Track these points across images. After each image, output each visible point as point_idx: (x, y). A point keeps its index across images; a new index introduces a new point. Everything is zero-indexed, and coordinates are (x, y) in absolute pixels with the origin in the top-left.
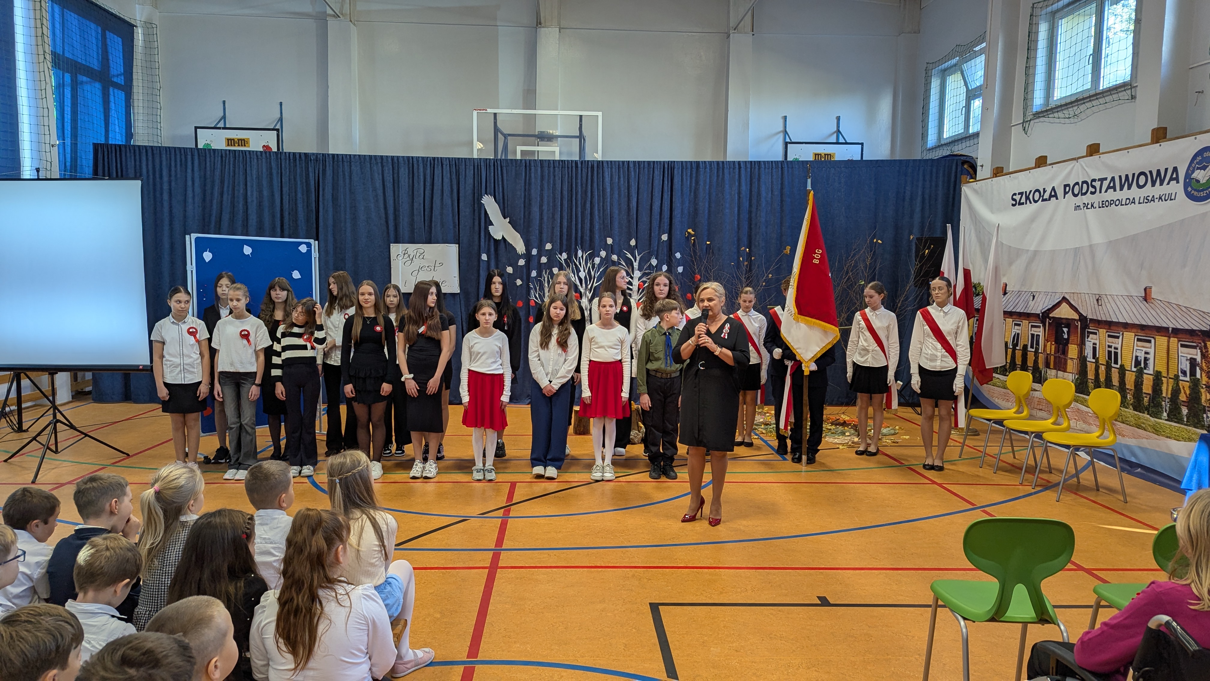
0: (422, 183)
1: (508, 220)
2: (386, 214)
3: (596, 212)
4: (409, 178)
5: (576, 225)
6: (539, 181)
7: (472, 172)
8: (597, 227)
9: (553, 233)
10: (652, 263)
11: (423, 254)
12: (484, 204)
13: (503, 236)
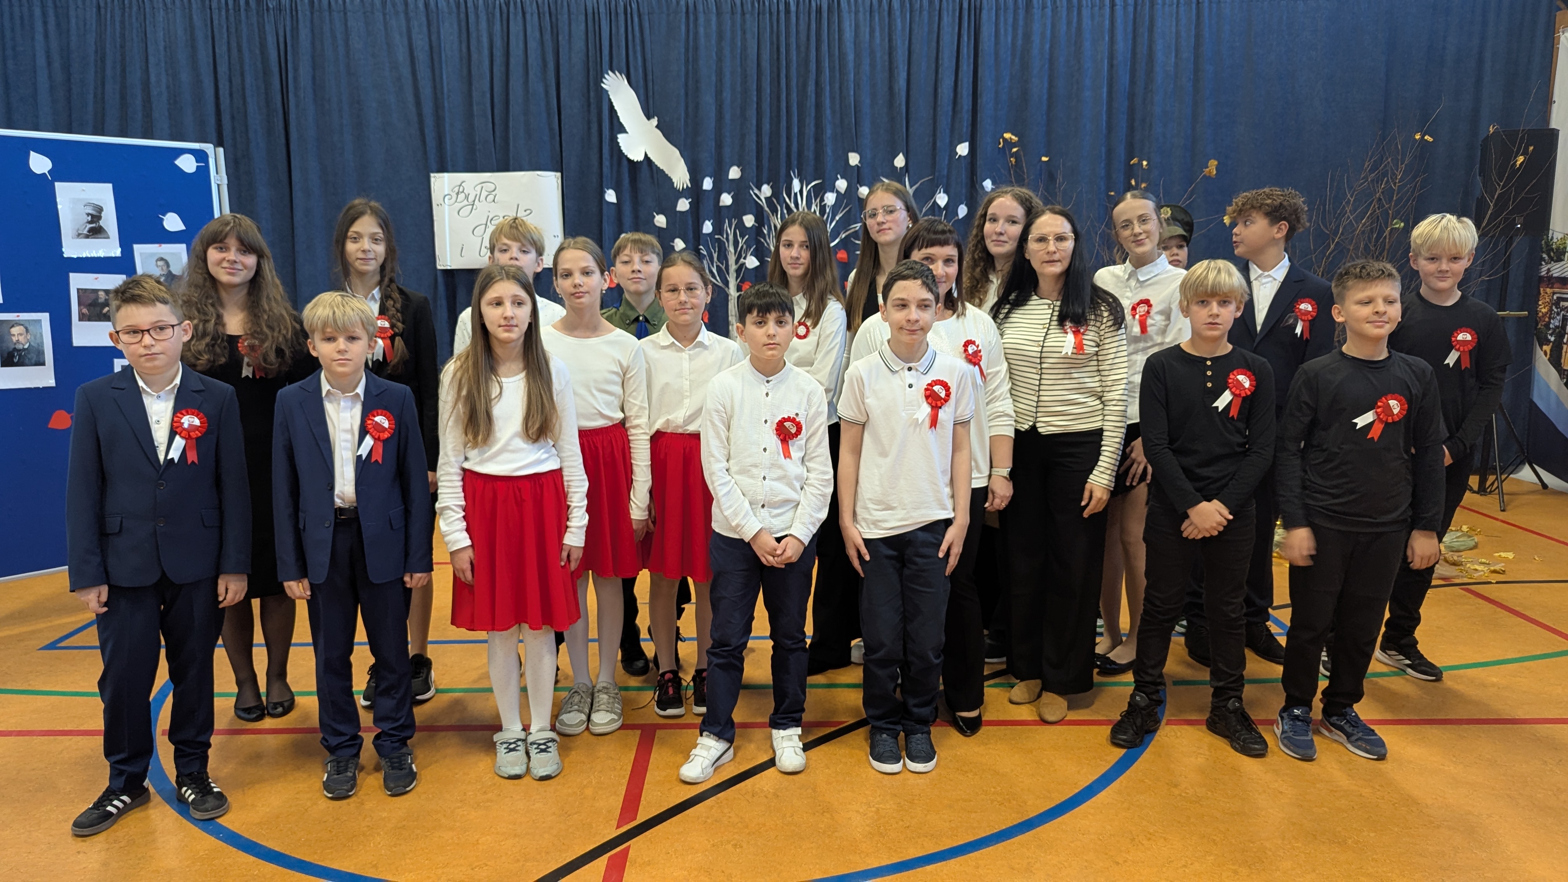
0: (486, 52)
1: (655, 122)
2: (420, 115)
3: (827, 102)
4: (460, 42)
5: (789, 128)
6: (713, 42)
7: (583, 27)
8: (829, 131)
9: (742, 146)
10: (937, 200)
11: (494, 193)
12: (607, 91)
13: (646, 155)
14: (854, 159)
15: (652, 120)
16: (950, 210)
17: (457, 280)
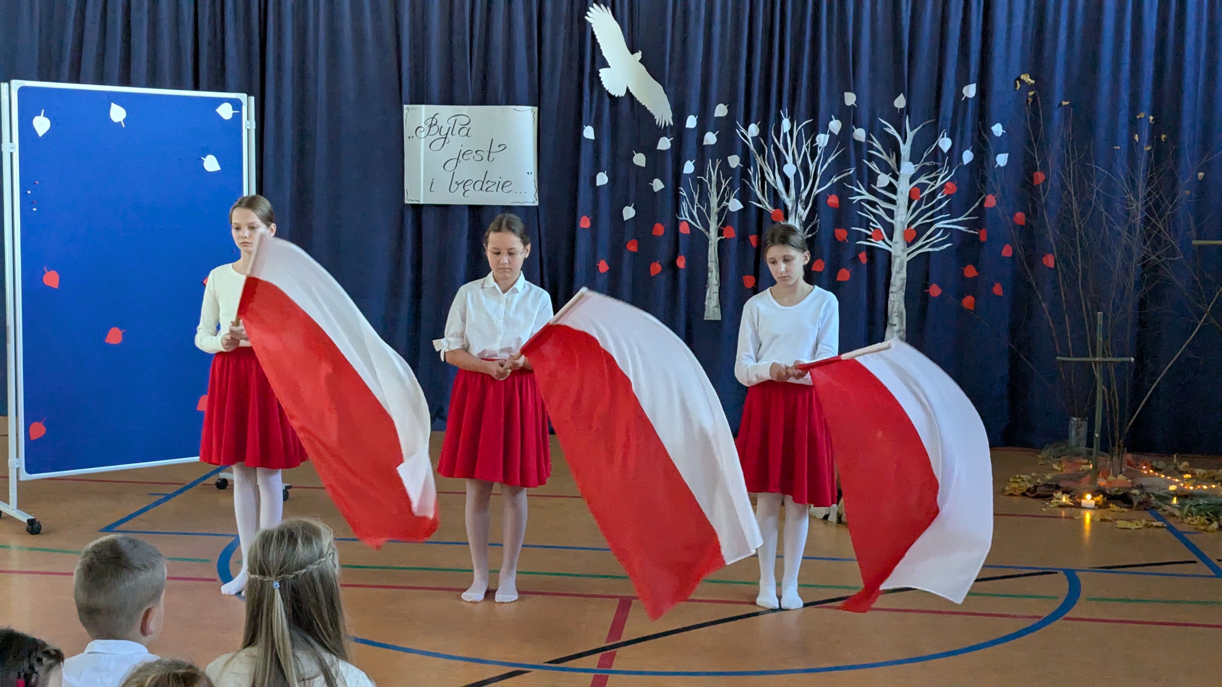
1: (639, 55)
2: (398, 45)
3: (825, 40)
5: (780, 65)
8: (824, 70)
10: (940, 145)
11: (468, 127)
12: (591, 24)
13: (628, 90)
14: (850, 99)
15: (636, 54)
16: (955, 153)
17: (424, 216)
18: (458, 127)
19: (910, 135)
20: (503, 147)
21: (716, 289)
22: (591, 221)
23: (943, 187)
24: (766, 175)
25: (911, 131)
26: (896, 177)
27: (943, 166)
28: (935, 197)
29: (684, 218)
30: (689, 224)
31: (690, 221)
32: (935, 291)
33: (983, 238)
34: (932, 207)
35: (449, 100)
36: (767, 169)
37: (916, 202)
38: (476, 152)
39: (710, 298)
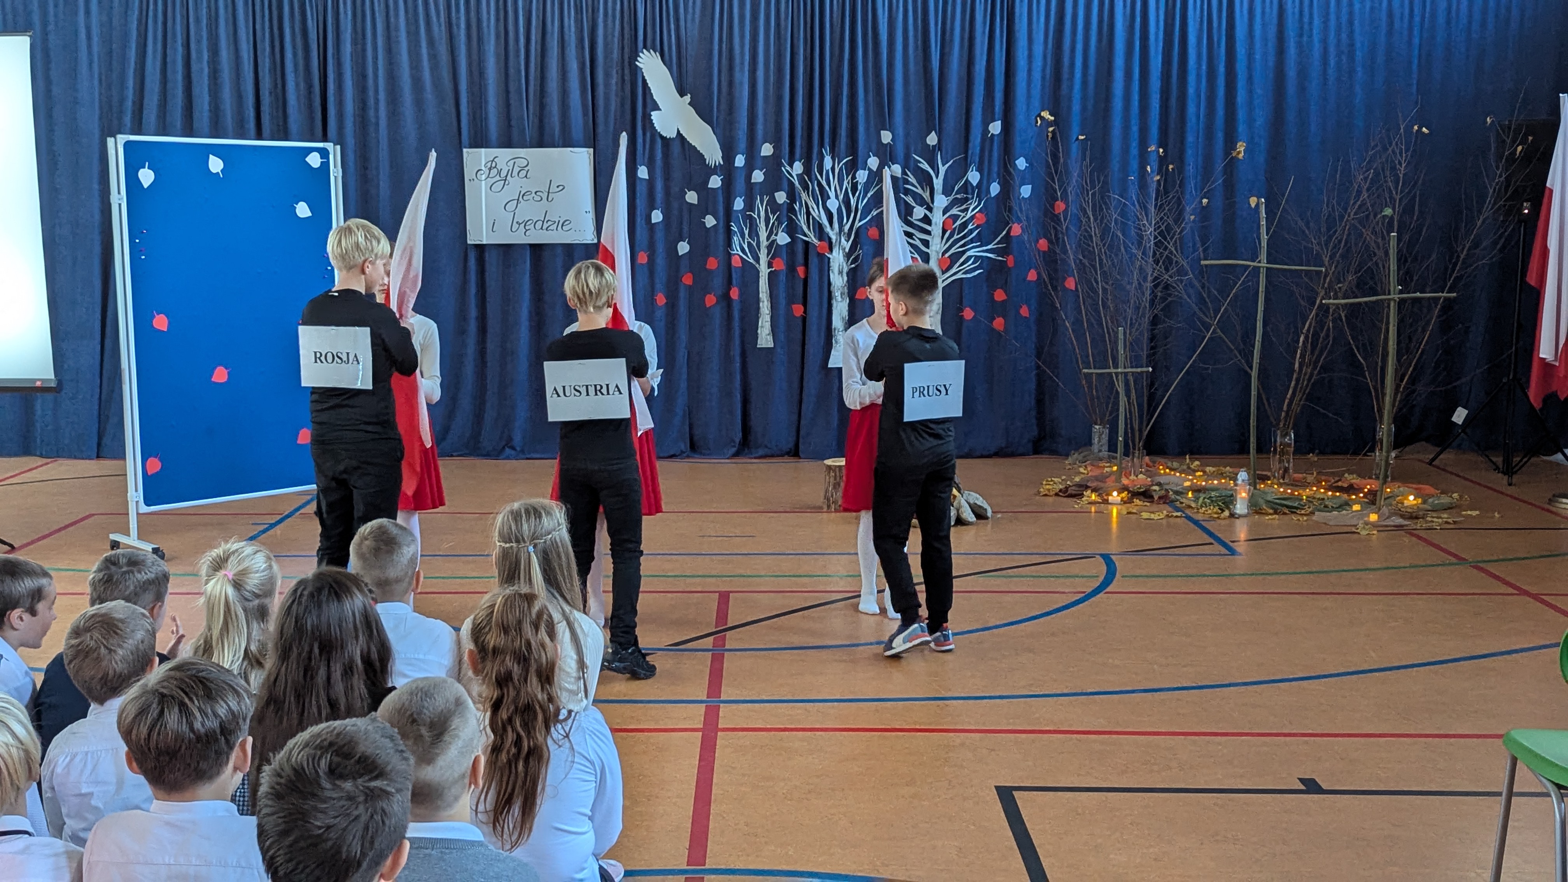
0: (522, 30)
1: (688, 98)
2: (456, 91)
3: (861, 83)
4: (498, 23)
5: (821, 106)
6: (748, 21)
7: (618, 5)
8: (861, 110)
9: (775, 124)
10: (969, 179)
11: (526, 169)
12: (641, 69)
13: (678, 131)
14: (886, 137)
15: (685, 97)
16: (982, 189)
17: (487, 255)
18: (516, 169)
19: (942, 170)
20: (561, 188)
21: (768, 318)
22: (648, 257)
23: (973, 217)
24: (811, 210)
25: (943, 165)
26: (930, 209)
27: (973, 198)
28: (966, 227)
29: (735, 252)
30: (741, 257)
31: (741, 254)
32: (968, 314)
33: (1011, 264)
34: (964, 237)
35: (507, 143)
36: (812, 204)
37: (949, 232)
38: (536, 193)
39: (762, 327)
